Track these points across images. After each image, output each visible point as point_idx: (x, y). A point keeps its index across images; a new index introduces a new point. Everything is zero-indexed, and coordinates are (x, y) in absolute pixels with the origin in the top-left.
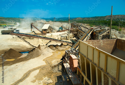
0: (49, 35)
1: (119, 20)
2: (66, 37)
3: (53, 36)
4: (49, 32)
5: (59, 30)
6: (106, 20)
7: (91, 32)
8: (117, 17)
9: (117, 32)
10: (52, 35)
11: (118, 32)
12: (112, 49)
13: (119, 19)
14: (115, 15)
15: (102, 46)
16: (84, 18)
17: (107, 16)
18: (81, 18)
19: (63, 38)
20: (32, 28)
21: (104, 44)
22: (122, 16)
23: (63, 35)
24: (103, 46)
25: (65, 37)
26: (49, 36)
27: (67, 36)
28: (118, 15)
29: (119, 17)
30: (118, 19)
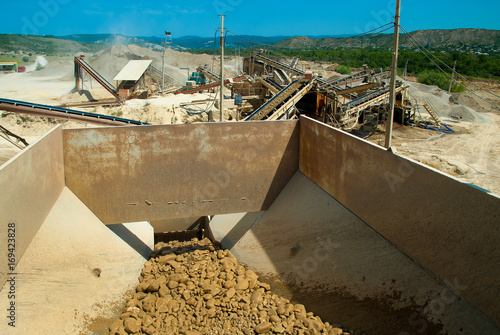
0: (133, 107)
1: (464, 49)
2: (210, 114)
3: (152, 112)
4: (146, 93)
5: (187, 84)
6: (413, 50)
7: (304, 91)
8: (455, 37)
9: (446, 95)
10: (147, 105)
11: (449, 96)
12: (273, 174)
13: (466, 46)
14: (451, 31)
15: (202, 156)
16: (323, 39)
17: (416, 32)
18: (310, 37)
19: (195, 121)
20: (78, 74)
21: (219, 149)
22: (478, 33)
23: (198, 107)
24: (214, 155)
25: (205, 115)
26: (134, 111)
27: (214, 109)
28: (462, 31)
29: (467, 36)
30: (461, 44)
